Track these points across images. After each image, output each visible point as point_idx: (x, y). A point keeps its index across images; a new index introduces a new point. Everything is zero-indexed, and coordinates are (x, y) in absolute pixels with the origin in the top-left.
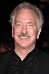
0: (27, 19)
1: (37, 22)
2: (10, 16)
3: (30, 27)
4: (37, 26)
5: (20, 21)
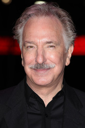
0: (43, 37)
1: (62, 37)
2: (14, 29)
3: (51, 48)
4: (64, 44)
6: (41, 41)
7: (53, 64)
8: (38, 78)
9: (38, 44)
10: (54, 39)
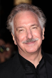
3: (34, 29)
5: (21, 26)
6: (28, 25)
7: (37, 38)
8: (30, 48)
9: (27, 27)
10: (36, 23)
